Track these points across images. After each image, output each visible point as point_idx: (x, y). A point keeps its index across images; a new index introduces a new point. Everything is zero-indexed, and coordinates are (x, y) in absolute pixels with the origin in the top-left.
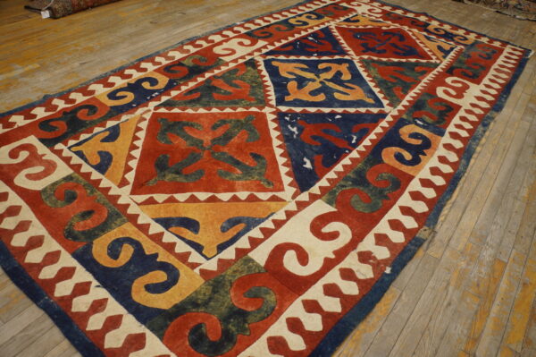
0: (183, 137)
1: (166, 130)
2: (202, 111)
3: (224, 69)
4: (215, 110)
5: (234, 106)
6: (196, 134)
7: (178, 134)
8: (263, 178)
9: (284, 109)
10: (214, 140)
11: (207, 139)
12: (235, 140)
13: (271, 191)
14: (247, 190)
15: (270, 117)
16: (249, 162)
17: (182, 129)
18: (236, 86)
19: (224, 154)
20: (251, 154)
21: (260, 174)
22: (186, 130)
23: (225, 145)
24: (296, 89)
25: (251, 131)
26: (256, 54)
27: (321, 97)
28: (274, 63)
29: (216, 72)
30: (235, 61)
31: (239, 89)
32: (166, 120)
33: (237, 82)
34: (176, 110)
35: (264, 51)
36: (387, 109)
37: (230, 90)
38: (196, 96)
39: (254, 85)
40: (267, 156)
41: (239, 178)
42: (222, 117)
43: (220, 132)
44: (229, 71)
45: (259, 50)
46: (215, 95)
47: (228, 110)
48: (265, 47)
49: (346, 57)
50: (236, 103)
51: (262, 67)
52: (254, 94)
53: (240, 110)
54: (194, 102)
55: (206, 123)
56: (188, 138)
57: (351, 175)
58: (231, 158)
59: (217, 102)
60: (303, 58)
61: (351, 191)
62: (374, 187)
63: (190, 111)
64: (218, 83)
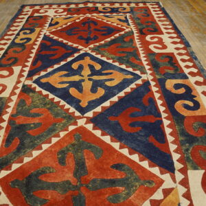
0: (49, 188)
1: (28, 191)
2: (36, 153)
3: (12, 104)
4: (45, 147)
5: (54, 133)
6: (55, 178)
7: (42, 189)
8: (142, 181)
9: (90, 114)
10: (75, 174)
11: (69, 176)
12: (88, 163)
13: (158, 187)
14: (145, 200)
15: (90, 127)
16: (118, 175)
17: (39, 181)
18: (37, 115)
19: (94, 181)
20: (112, 167)
21: (137, 180)
22: (44, 179)
23: (87, 173)
24: (80, 94)
25: (90, 147)
26: (22, 79)
27: (101, 92)
28: (43, 81)
29: (9, 110)
30: (13, 93)
31: (42, 117)
32: (17, 181)
33: (34, 111)
34: (15, 166)
35: (25, 74)
36: (144, 77)
37: (36, 121)
38: (16, 142)
39: (48, 106)
40: (123, 162)
41: (128, 194)
42: (58, 149)
43: (71, 163)
44: (19, 104)
45: (21, 76)
46: (30, 132)
47: (54, 140)
48: (22, 71)
49: (82, 52)
50: (54, 130)
51: (38, 89)
52: (57, 114)
53: (62, 134)
54: (21, 150)
55: (50, 162)
56: (54, 186)
57: (181, 138)
58: (104, 181)
59: (38, 138)
60: (56, 66)
61: (195, 150)
62: (201, 137)
63: (27, 160)
64: (21, 120)
